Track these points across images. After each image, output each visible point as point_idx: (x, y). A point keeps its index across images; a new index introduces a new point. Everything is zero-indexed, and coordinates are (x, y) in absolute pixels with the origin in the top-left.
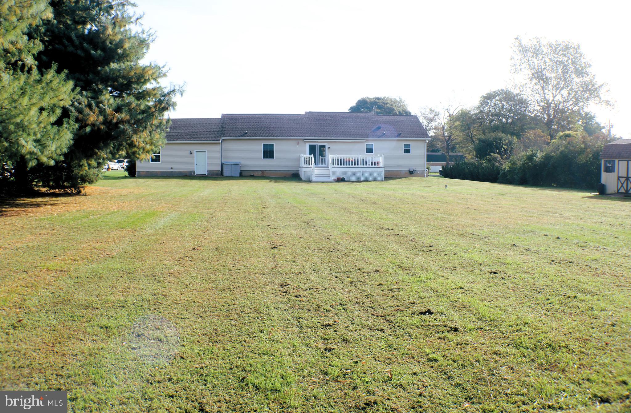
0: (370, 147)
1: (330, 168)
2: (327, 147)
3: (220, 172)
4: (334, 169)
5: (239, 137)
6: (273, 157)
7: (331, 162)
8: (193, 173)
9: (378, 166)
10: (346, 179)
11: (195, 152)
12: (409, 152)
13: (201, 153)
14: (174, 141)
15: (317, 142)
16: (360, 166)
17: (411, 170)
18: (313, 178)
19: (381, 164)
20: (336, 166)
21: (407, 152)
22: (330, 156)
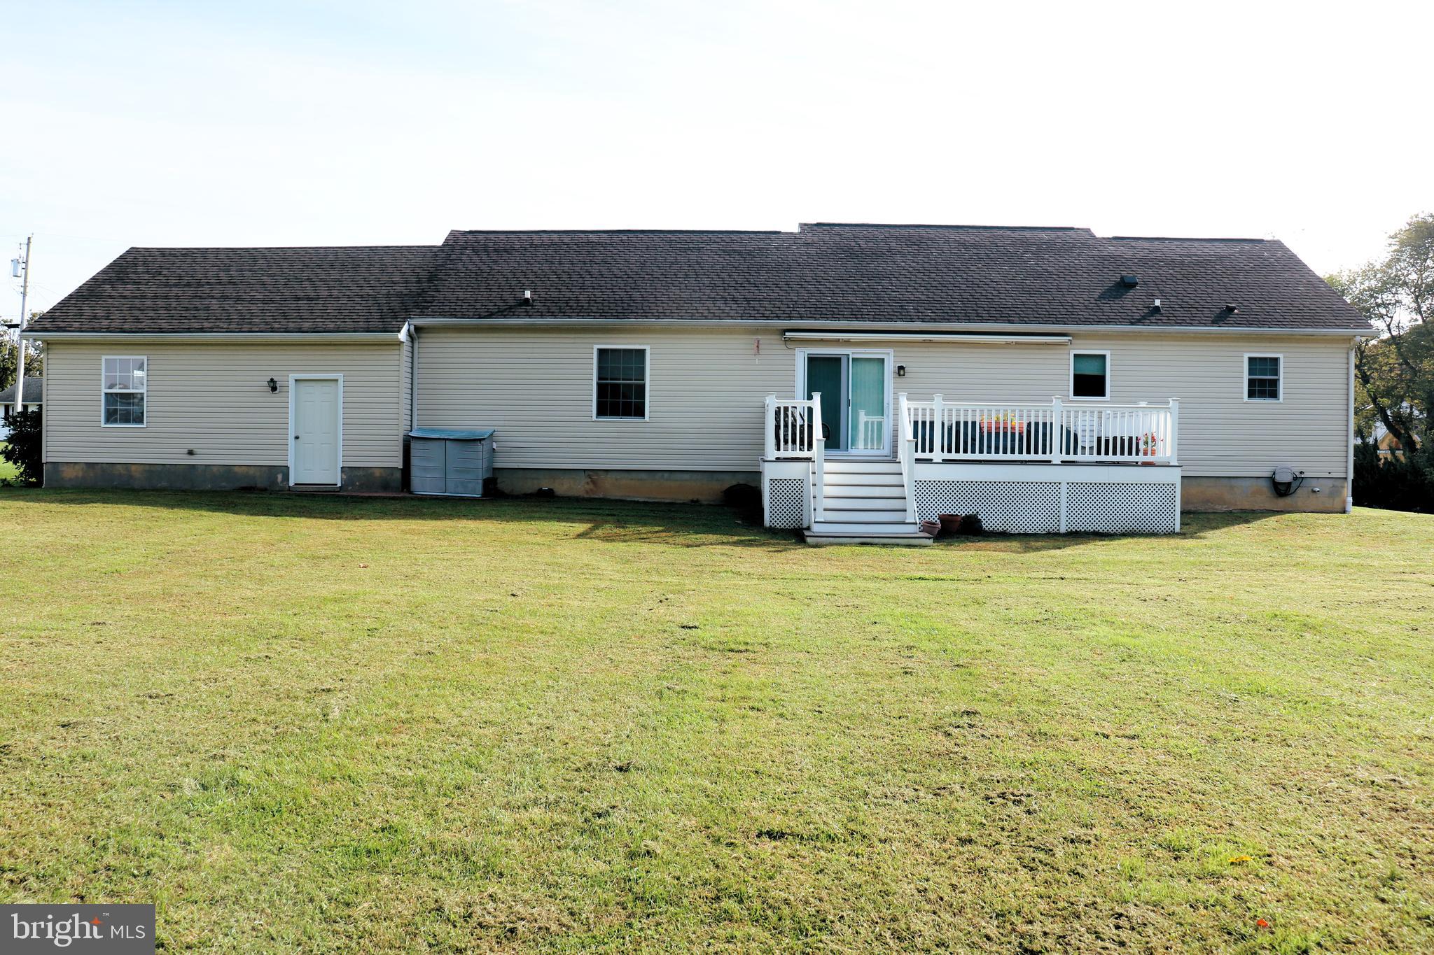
0: (1090, 369)
1: (904, 468)
2: (890, 367)
3: (398, 475)
4: (925, 472)
5: (491, 315)
6: (640, 412)
7: (910, 436)
8: (280, 477)
9: (1149, 458)
10: (988, 524)
11: (292, 383)
12: (1274, 394)
13: (318, 386)
14: (202, 330)
15: (848, 343)
16: (1056, 457)
17: (1284, 478)
18: (819, 518)
19: (1166, 450)
20: (937, 455)
21: (1262, 394)
22: (905, 404)
